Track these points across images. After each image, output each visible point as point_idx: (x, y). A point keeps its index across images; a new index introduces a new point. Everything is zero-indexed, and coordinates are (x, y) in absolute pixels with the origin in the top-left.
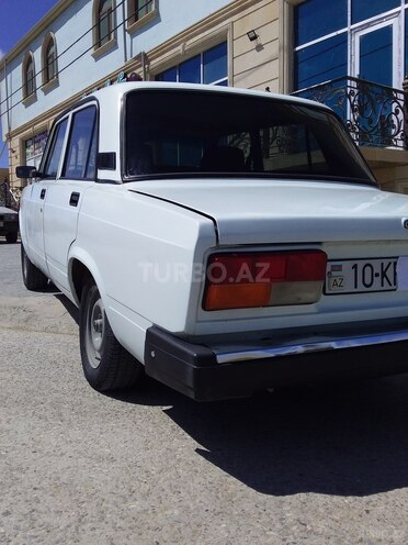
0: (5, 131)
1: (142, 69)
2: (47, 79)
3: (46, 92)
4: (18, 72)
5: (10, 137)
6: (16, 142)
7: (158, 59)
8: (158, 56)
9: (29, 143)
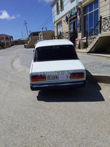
0: (54, 22)
1: (80, 6)
2: (61, 8)
3: (61, 11)
4: (55, 6)
5: (54, 23)
6: (55, 24)
7: (84, 3)
8: (84, 2)
9: (58, 24)
